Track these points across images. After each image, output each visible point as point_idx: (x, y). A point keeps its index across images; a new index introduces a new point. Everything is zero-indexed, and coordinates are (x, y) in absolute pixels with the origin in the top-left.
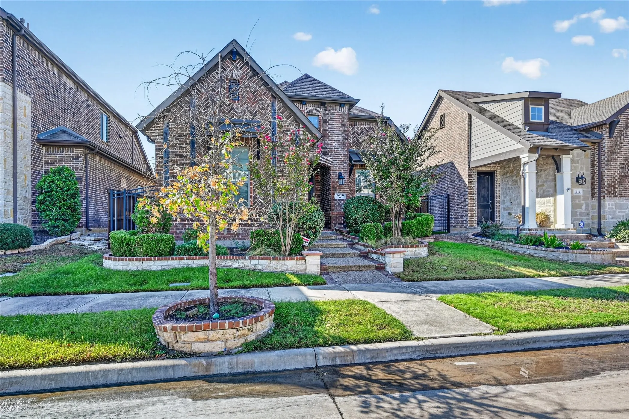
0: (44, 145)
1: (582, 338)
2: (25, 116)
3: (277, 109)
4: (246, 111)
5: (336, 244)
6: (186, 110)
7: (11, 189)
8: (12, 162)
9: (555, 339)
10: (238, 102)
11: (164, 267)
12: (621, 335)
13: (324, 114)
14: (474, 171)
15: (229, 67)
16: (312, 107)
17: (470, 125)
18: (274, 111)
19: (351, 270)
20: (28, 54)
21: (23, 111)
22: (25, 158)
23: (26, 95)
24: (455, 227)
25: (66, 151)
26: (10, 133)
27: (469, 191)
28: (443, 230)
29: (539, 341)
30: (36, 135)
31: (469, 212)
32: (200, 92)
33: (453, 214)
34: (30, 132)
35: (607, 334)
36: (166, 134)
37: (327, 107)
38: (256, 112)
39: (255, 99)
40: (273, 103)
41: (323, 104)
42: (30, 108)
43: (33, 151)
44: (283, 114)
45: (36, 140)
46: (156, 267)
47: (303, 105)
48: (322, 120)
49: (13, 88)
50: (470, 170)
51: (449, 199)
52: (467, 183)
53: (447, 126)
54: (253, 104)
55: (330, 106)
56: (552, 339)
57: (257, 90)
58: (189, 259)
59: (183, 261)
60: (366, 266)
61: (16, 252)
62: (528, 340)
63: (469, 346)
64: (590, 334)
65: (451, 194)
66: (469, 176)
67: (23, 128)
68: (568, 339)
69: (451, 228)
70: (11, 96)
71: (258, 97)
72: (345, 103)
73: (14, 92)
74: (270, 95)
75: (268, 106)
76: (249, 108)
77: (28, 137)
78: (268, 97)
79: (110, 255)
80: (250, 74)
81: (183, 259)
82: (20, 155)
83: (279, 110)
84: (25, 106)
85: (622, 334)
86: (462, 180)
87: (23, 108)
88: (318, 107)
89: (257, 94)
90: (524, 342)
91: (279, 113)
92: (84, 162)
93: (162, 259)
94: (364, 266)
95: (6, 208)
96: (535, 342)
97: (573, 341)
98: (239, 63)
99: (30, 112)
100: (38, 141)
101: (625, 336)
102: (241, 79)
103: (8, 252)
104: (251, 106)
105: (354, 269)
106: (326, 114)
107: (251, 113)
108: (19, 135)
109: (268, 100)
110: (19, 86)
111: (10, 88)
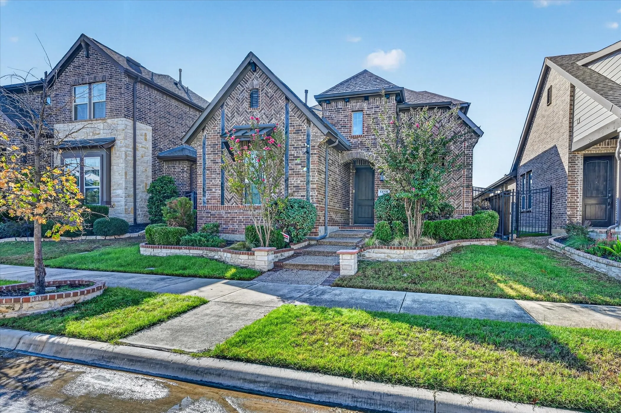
0: (164, 161)
1: (287, 386)
2: (146, 140)
3: (290, 110)
4: (264, 116)
5: (345, 243)
6: (218, 121)
7: (132, 193)
8: (132, 174)
9: (248, 377)
10: (257, 109)
11: (168, 254)
12: (353, 397)
13: (368, 108)
14: (579, 156)
15: (251, 78)
16: (356, 102)
17: (572, 96)
18: (287, 113)
19: (307, 268)
20: (150, 95)
21: (144, 137)
22: (146, 170)
23: (147, 125)
24: (556, 228)
25: (177, 164)
26: (131, 154)
27: (569, 182)
28: (542, 231)
29: (224, 376)
30: (157, 153)
31: (568, 210)
32: (228, 105)
33: (555, 211)
34: (151, 152)
35: (329, 388)
36: (204, 144)
37: (371, 100)
38: (272, 116)
39: (271, 104)
40: (286, 105)
41: (366, 98)
42: (151, 134)
43: (154, 165)
44: (295, 114)
45: (157, 157)
46: (162, 254)
47: (346, 102)
48: (366, 115)
49: (133, 120)
50: (573, 154)
51: (551, 193)
52: (567, 172)
53: (554, 102)
54: (269, 109)
55: (374, 99)
56: (243, 377)
57: (273, 95)
58: (186, 249)
59: (182, 250)
60: (323, 266)
61: (113, 237)
62: (212, 371)
63: (144, 362)
64: (302, 383)
65: (554, 186)
66: (569, 162)
67: (143, 149)
68: (265, 383)
69: (553, 230)
70: (132, 127)
71: (274, 101)
72: (389, 94)
73: (134, 125)
74: (284, 98)
75: (282, 108)
76: (266, 113)
77: (149, 156)
78: (283, 100)
79: (145, 244)
80: (268, 81)
81: (181, 249)
82: (139, 169)
83: (292, 111)
84: (146, 133)
85: (356, 395)
86: (563, 169)
87: (144, 134)
88: (362, 102)
89: (273, 99)
90: (206, 371)
91: (292, 114)
92: (189, 172)
93: (166, 248)
94: (321, 266)
95: (127, 207)
96: (219, 375)
97: (271, 387)
98: (258, 72)
99: (151, 137)
100: (159, 157)
101: (360, 400)
102: (259, 87)
103: (108, 238)
104: (268, 111)
105: (310, 268)
106: (370, 108)
107: (267, 117)
108: (139, 154)
109: (282, 102)
110: (140, 119)
111: (132, 122)
